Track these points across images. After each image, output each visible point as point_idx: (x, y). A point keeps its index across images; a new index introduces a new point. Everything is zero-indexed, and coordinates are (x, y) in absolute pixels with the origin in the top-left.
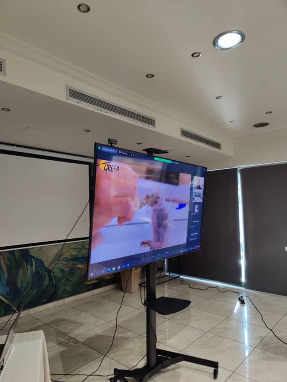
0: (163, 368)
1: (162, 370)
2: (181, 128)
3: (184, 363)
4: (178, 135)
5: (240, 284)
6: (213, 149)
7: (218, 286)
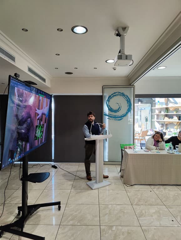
0: (31, 215)
1: (31, 216)
2: (28, 66)
3: (41, 208)
4: (26, 71)
5: (51, 161)
6: (42, 82)
7: (38, 164)
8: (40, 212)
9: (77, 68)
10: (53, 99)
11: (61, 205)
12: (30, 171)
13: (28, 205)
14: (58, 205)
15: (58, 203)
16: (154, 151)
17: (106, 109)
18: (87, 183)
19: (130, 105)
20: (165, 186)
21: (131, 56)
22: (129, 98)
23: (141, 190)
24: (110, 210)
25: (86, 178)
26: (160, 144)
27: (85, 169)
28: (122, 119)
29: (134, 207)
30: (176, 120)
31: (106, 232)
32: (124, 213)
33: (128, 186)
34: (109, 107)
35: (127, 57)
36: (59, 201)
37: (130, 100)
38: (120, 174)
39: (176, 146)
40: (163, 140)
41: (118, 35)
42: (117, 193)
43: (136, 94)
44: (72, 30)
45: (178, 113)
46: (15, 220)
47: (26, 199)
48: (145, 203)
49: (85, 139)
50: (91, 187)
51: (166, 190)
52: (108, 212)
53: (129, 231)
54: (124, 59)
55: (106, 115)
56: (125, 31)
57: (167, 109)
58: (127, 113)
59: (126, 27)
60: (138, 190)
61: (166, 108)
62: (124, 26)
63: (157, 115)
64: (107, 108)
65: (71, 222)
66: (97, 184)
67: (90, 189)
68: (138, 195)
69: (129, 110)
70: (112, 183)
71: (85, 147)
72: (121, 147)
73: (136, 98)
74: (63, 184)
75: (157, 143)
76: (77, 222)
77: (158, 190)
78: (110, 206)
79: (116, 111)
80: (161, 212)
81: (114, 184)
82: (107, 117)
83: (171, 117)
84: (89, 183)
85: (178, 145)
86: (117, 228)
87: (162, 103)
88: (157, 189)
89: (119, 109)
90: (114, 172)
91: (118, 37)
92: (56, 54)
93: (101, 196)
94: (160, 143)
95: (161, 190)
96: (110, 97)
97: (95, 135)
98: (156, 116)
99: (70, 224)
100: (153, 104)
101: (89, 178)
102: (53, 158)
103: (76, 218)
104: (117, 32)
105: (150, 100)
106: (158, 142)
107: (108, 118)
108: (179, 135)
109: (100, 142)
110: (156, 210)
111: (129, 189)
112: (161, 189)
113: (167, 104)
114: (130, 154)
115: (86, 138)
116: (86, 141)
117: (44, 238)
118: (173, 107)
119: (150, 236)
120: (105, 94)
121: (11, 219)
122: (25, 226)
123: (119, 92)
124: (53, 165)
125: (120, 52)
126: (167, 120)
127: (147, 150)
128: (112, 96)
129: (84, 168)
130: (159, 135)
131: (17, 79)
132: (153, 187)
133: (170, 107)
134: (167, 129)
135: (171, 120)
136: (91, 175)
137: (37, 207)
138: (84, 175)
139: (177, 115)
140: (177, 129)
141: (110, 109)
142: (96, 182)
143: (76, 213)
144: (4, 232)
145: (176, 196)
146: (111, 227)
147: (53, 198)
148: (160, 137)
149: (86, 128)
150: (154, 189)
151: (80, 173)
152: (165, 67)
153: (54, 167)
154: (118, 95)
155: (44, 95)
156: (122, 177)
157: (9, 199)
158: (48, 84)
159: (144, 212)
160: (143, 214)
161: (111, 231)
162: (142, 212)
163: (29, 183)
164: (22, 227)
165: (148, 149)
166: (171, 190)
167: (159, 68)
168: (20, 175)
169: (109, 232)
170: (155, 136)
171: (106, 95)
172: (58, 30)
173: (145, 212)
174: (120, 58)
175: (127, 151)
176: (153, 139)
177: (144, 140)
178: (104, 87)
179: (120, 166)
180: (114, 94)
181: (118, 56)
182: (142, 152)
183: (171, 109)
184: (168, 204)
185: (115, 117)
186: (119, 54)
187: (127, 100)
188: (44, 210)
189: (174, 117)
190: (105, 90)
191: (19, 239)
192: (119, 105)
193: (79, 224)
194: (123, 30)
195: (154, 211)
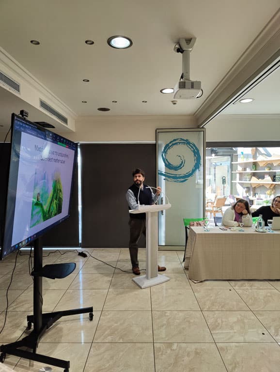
0: (47, 328)
2: (40, 99)
3: (63, 318)
4: (37, 106)
5: (77, 245)
6: (62, 123)
7: (58, 250)
8: (62, 323)
9: (116, 102)
10: (79, 150)
11: (94, 313)
12: (46, 262)
13: (43, 313)
15: (90, 310)
16: (236, 229)
17: (161, 165)
18: (134, 279)
19: (198, 159)
20: (252, 282)
21: (199, 83)
22: (196, 148)
23: (215, 288)
24: (169, 319)
25: (132, 271)
26: (244, 218)
27: (130, 259)
28: (186, 180)
29: (206, 313)
30: (268, 181)
31: (163, 352)
32: (189, 322)
33: (196, 282)
34: (166, 162)
35: (193, 85)
36: (91, 306)
37: (198, 151)
38: (183, 264)
39: (269, 220)
40: (249, 212)
41: (180, 50)
42: (180, 294)
43: (207, 141)
44: (109, 42)
45: (271, 171)
46: (24, 336)
47: (40, 303)
48: (222, 307)
49: (130, 211)
50: (139, 284)
51: (253, 288)
52: (165, 322)
53: (198, 351)
54: (189, 89)
55: (162, 174)
56: (190, 44)
57: (255, 164)
58: (194, 171)
59: (191, 39)
60: (210, 288)
61: (254, 162)
62: (188, 37)
63: (240, 174)
64: (163, 164)
65: (109, 337)
66: (148, 280)
67: (137, 287)
68: (212, 295)
69: (197, 166)
70: (172, 278)
71: (130, 223)
72: (185, 224)
73: (207, 147)
74: (96, 281)
75: (239, 216)
76: (118, 338)
77: (242, 288)
78: (168, 314)
79: (176, 168)
80: (246, 321)
81: (174, 280)
82: (163, 177)
83: (261, 176)
84: (136, 278)
85: (272, 219)
86: (179, 346)
87: (247, 156)
88: (239, 286)
89: (181, 165)
90: (174, 261)
91: (180, 53)
92: (84, 80)
93: (154, 298)
94: (244, 216)
95: (245, 288)
96: (167, 147)
97: (145, 205)
98: (238, 175)
99: (107, 341)
100: (233, 157)
101: (136, 271)
102: (80, 242)
103: (116, 332)
104: (177, 46)
105: (229, 150)
106: (241, 214)
107: (164, 179)
108: (272, 205)
109: (152, 216)
110: (238, 318)
111: (197, 286)
112: (245, 286)
113: (255, 157)
114: (199, 234)
115: (130, 209)
116: (131, 215)
117: (69, 362)
118: (264, 161)
119: (229, 357)
120: (159, 142)
121: (18, 335)
122: (39, 344)
123: (181, 139)
124: (81, 252)
125: (182, 77)
126: (254, 180)
127: (224, 227)
128: (170, 145)
129: (129, 257)
130: (242, 204)
131: (24, 119)
132: (233, 283)
133: (259, 162)
134: (255, 195)
135: (260, 181)
136: (139, 267)
137: (56, 316)
138: (129, 266)
139: (269, 174)
140: (271, 195)
141: (168, 165)
142: (147, 278)
143: (116, 325)
144: (7, 354)
145: (269, 296)
146: (170, 345)
147: (81, 301)
148: (245, 207)
149: (131, 195)
150: (235, 286)
151: (124, 264)
152: (251, 100)
153: (83, 255)
154: (180, 143)
155: (66, 143)
156: (186, 268)
157: (13, 305)
158: (71, 126)
159: (220, 321)
160: (219, 324)
161: (170, 350)
162: (216, 321)
163: (44, 279)
164: (35, 346)
165: (226, 226)
166: (261, 288)
167: (242, 101)
168: (31, 268)
169: (166, 353)
170: (237, 205)
171: (162, 143)
172: (86, 42)
173: (222, 322)
174: (182, 86)
175: (194, 230)
176: (233, 211)
177: (220, 212)
178: (158, 131)
179: (184, 252)
180: (174, 142)
181: (180, 82)
182: (217, 230)
183: (261, 165)
184: (257, 310)
185: (175, 177)
186: (181, 80)
187: (194, 151)
188: (68, 320)
189: (265, 176)
190: (161, 136)
191: (30, 365)
192: (182, 158)
193: (121, 341)
194: (187, 42)
195: (235, 319)
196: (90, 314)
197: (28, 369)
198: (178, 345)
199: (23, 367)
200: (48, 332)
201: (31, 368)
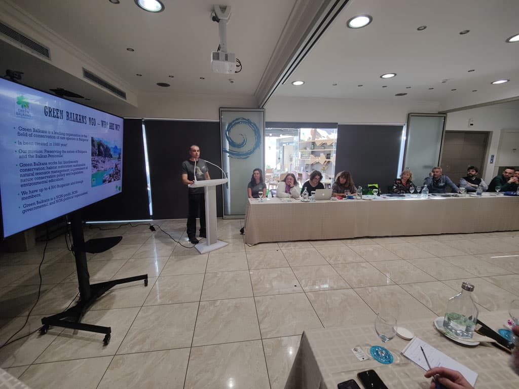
2: (83, 69)
5: (148, 217)
6: (119, 97)
7: (129, 223)
9: (173, 77)
11: (149, 279)
14: (143, 280)
15: (145, 277)
19: (258, 138)
20: (296, 243)
22: (257, 127)
23: (265, 249)
24: (219, 279)
28: (248, 157)
31: (206, 309)
32: (236, 281)
33: (250, 245)
34: (230, 141)
35: (227, 57)
36: (146, 274)
37: (258, 130)
39: (312, 192)
41: (215, 19)
42: (234, 257)
43: (266, 121)
44: (136, 2)
45: (326, 150)
48: (267, 266)
50: (200, 250)
51: (297, 247)
52: (215, 282)
53: (238, 305)
54: (223, 61)
55: (227, 152)
56: (225, 14)
57: (314, 143)
58: (254, 149)
59: (226, 7)
60: (261, 250)
61: (312, 142)
62: (222, 4)
64: (228, 142)
67: (198, 253)
68: (261, 256)
69: (257, 145)
73: (266, 127)
76: (168, 300)
77: (287, 248)
78: (219, 275)
79: (239, 146)
80: (284, 276)
81: (231, 245)
82: (228, 154)
83: (317, 154)
85: (315, 191)
88: (285, 247)
89: (243, 143)
91: (216, 22)
92: (128, 49)
93: (210, 261)
96: (230, 126)
99: (156, 304)
102: (151, 213)
103: (167, 295)
104: (213, 14)
105: (295, 131)
107: (229, 156)
109: (209, 190)
110: (278, 274)
111: (250, 249)
112: (290, 247)
113: (314, 137)
117: (110, 328)
118: (320, 141)
119: (263, 309)
120: (223, 121)
121: (69, 304)
122: (88, 313)
123: (243, 118)
125: (219, 49)
126: (312, 158)
128: (233, 124)
132: (281, 244)
133: (317, 142)
135: (317, 159)
137: (108, 286)
139: (324, 152)
141: (232, 144)
142: (207, 244)
143: (169, 288)
145: (307, 254)
146: (215, 301)
150: (282, 247)
152: (302, 83)
154: (241, 122)
159: (262, 278)
160: (261, 280)
161: (213, 307)
162: (260, 278)
166: (303, 247)
169: (209, 309)
171: (225, 122)
172: (110, 0)
173: (264, 278)
178: (222, 109)
180: (237, 121)
182: (273, 201)
183: (318, 145)
184: (295, 266)
185: (238, 155)
187: (255, 130)
189: (321, 154)
190: (223, 115)
191: (74, 334)
192: (244, 137)
193: (170, 302)
194: (222, 11)
195: (276, 275)
196: (145, 281)
197: (70, 337)
198: (221, 302)
199: (66, 336)
200: (100, 300)
201: (75, 336)
